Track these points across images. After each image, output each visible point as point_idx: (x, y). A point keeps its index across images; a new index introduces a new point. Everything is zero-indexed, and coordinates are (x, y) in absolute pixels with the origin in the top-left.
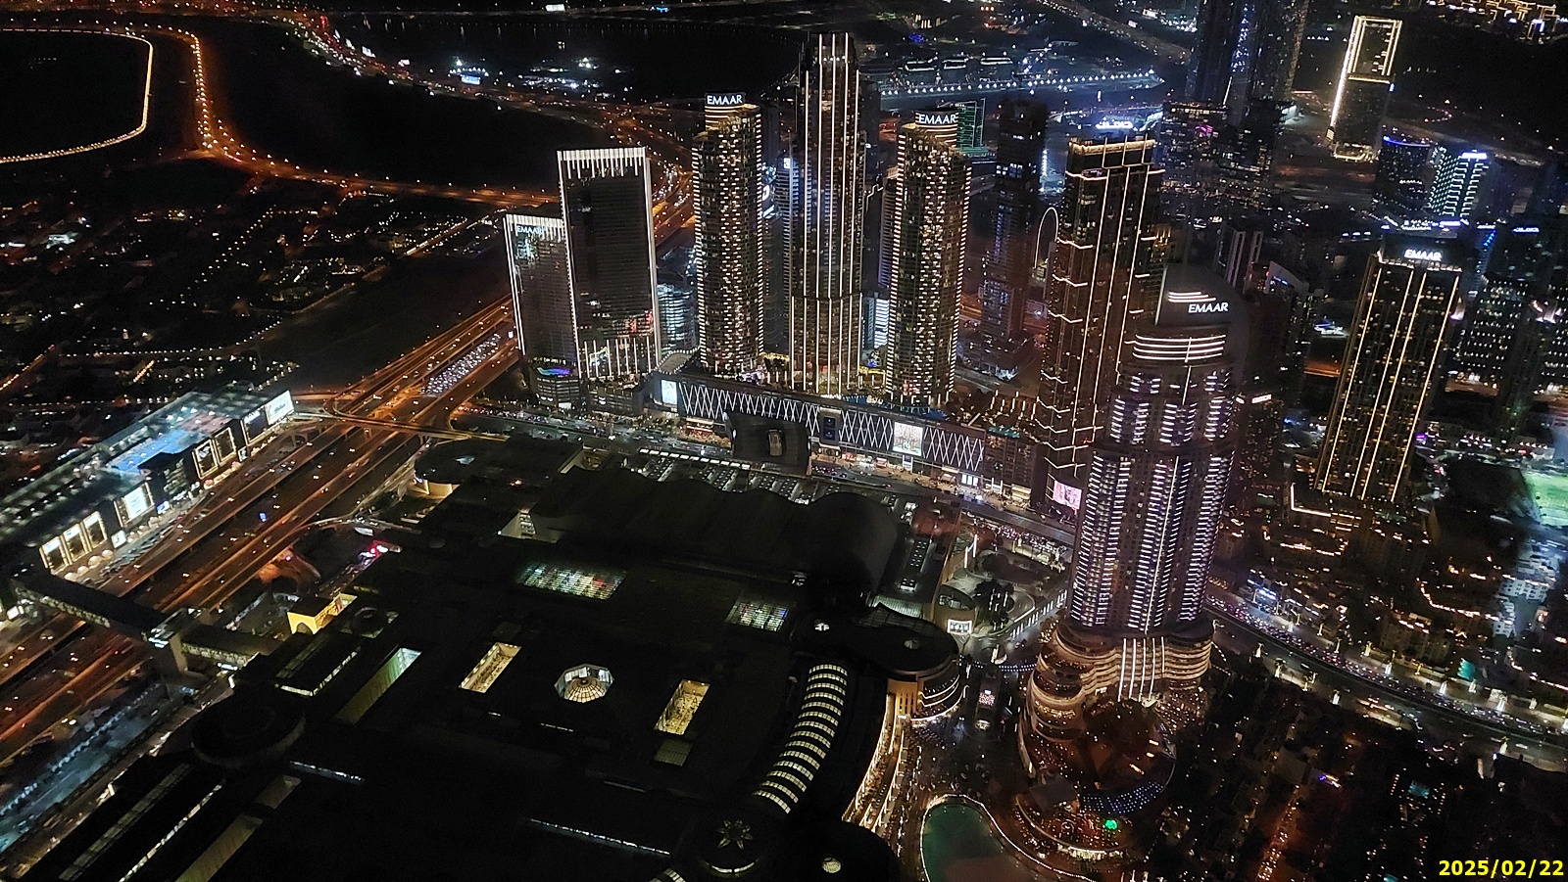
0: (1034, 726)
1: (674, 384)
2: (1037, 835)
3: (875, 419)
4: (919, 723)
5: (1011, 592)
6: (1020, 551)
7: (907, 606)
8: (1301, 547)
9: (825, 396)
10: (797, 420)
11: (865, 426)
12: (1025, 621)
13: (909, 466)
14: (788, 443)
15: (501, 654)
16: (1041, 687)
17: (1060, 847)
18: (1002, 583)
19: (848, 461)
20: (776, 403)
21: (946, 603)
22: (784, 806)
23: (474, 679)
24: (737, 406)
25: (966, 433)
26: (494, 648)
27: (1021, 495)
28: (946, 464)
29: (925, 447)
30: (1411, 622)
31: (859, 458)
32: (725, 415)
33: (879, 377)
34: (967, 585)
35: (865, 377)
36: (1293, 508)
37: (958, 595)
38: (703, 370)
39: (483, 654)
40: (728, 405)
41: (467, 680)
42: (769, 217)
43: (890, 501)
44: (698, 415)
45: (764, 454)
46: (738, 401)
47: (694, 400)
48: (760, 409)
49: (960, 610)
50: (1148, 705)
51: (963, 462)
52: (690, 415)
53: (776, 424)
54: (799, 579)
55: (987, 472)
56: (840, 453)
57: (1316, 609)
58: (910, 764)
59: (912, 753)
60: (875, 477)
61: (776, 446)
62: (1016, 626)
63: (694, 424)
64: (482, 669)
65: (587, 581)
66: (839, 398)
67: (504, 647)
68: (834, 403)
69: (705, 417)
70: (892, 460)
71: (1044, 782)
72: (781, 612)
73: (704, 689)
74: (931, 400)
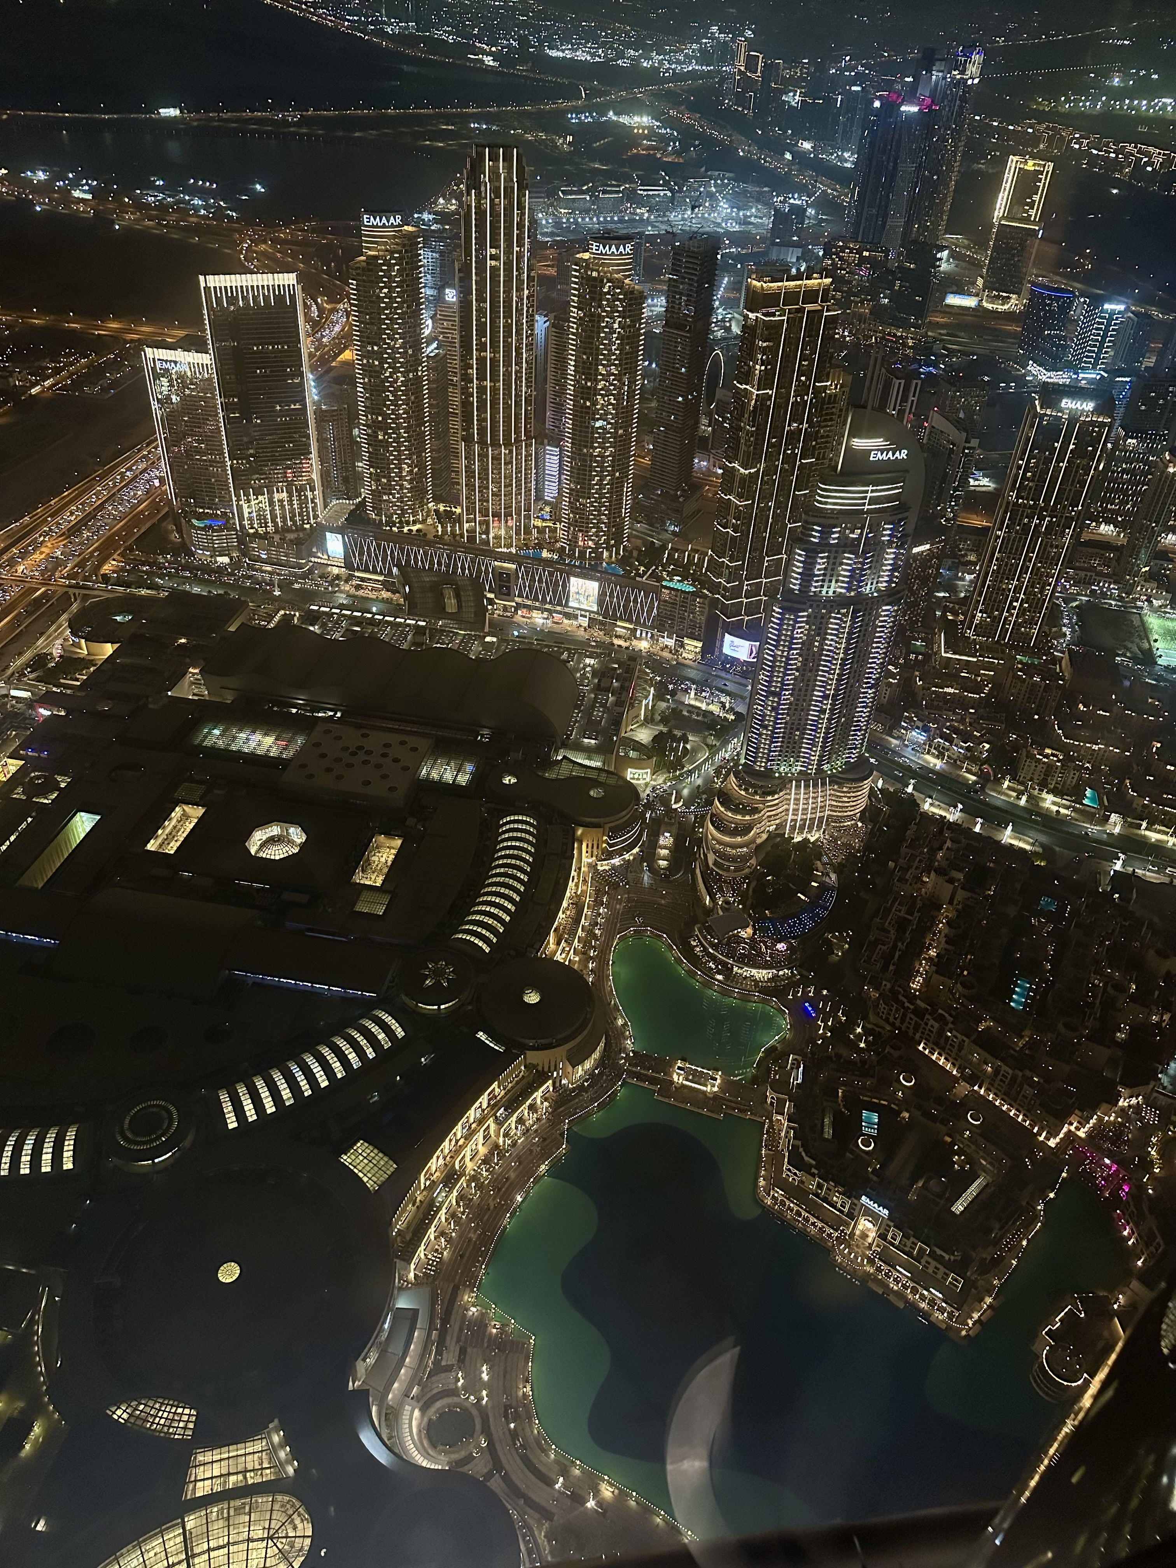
0: (711, 863)
1: (340, 536)
2: (714, 958)
3: (551, 574)
4: (603, 866)
5: (686, 741)
6: (693, 702)
7: (590, 759)
8: (950, 690)
9: (500, 550)
10: (471, 575)
11: (540, 581)
12: (699, 767)
13: (585, 622)
14: (463, 599)
15: (185, 816)
16: (717, 828)
17: (735, 969)
18: (678, 733)
19: (524, 617)
20: (449, 557)
21: (626, 754)
22: (484, 947)
23: (160, 841)
24: (408, 561)
25: (641, 587)
26: (177, 809)
27: (693, 647)
28: (621, 619)
29: (600, 602)
30: (1047, 756)
31: (535, 614)
32: (395, 570)
33: (553, 531)
34: (644, 736)
35: (541, 531)
36: (943, 654)
37: (637, 746)
38: (368, 521)
39: (167, 816)
40: (399, 559)
41: (152, 841)
42: (432, 355)
43: (569, 656)
44: (366, 570)
45: (440, 611)
46: (408, 555)
47: (361, 554)
48: (432, 563)
49: (640, 759)
50: (812, 839)
51: (638, 617)
52: (358, 570)
53: (449, 578)
54: (484, 735)
55: (661, 625)
56: (516, 609)
57: (962, 748)
58: (598, 903)
59: (599, 893)
60: (551, 633)
61: (451, 604)
62: (690, 772)
63: (363, 580)
64: (167, 831)
65: (269, 740)
66: (513, 551)
67: (188, 809)
68: (509, 558)
69: (375, 572)
70: (568, 616)
71: (721, 913)
72: (469, 767)
73: (398, 842)
74: (606, 554)
